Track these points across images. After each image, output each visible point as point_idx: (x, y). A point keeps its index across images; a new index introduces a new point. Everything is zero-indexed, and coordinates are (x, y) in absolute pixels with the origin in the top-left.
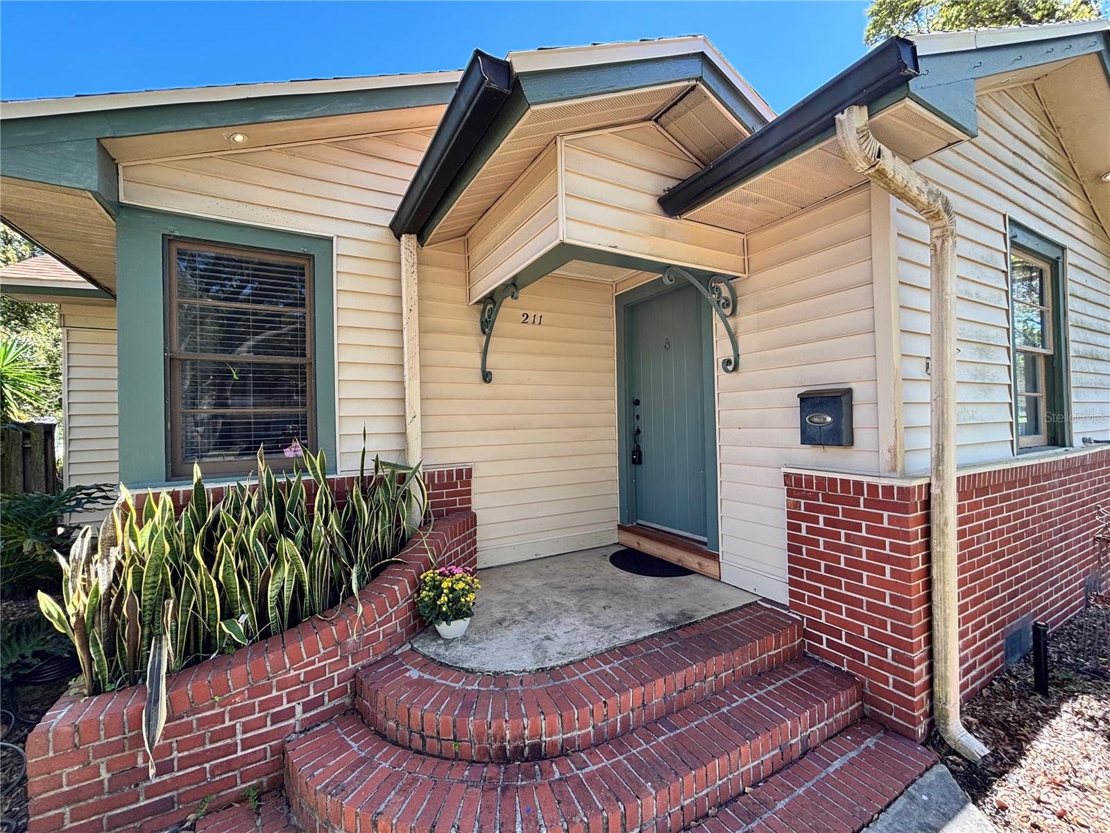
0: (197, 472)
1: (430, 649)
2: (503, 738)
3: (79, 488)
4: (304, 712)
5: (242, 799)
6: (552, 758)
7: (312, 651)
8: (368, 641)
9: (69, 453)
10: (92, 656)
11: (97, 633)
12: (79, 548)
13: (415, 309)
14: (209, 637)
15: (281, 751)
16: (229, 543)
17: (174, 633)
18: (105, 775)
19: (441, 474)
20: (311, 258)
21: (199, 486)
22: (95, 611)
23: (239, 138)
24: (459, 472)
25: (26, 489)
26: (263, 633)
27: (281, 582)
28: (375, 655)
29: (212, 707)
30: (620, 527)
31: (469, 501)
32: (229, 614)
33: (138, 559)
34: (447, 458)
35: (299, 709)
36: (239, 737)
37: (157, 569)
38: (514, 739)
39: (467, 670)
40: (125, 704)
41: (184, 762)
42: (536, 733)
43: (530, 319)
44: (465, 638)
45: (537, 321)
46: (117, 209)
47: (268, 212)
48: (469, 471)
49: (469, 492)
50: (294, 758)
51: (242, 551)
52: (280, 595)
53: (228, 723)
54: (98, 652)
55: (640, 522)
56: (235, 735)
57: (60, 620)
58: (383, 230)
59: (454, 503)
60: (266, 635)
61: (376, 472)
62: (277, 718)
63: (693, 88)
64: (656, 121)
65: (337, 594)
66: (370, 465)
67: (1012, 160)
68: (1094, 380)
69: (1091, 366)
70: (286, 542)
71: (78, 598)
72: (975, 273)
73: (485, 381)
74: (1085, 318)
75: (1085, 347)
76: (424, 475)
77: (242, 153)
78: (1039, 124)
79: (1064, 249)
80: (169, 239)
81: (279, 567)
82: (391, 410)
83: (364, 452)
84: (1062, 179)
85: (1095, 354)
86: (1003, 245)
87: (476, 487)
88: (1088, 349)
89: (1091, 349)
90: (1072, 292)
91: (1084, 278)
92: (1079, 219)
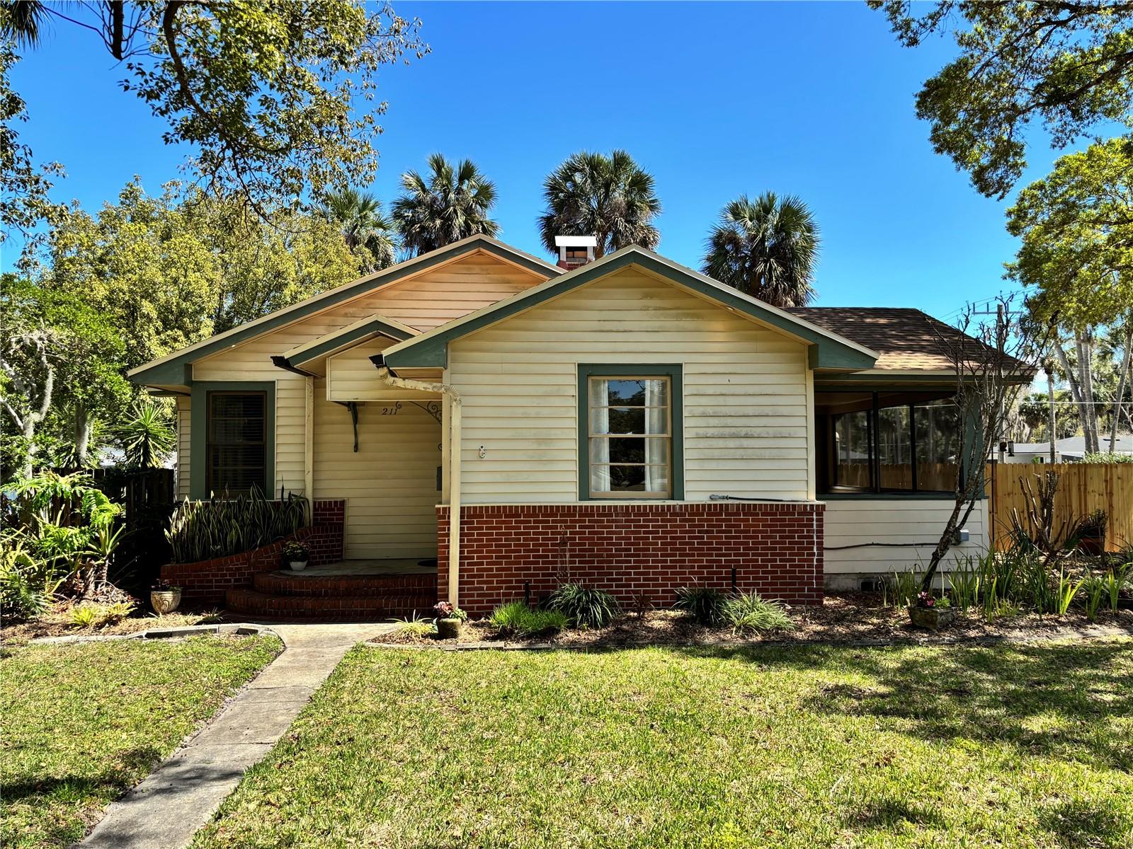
0: (212, 496)
1: (282, 569)
4: (235, 582)
7: (238, 560)
8: (259, 562)
9: (179, 483)
10: (176, 550)
11: (178, 543)
12: (174, 515)
13: (311, 414)
14: (209, 551)
15: (225, 592)
17: (198, 549)
19: (325, 503)
20: (265, 392)
21: (213, 500)
22: (178, 536)
24: (337, 502)
27: (232, 536)
28: (262, 569)
31: (343, 519)
32: (215, 544)
33: (189, 521)
34: (332, 492)
35: (233, 580)
36: (214, 584)
37: (193, 524)
39: (290, 576)
43: (389, 412)
45: (393, 412)
46: (190, 382)
47: (247, 373)
48: (343, 503)
49: (343, 514)
52: (232, 542)
53: (211, 578)
54: (178, 550)
56: (212, 583)
57: (169, 539)
59: (333, 519)
60: (226, 554)
61: (289, 500)
62: (226, 581)
63: (378, 332)
65: (252, 544)
66: (286, 495)
67: (596, 325)
68: (739, 453)
69: (732, 443)
70: (233, 521)
71: (174, 531)
72: (535, 402)
73: (356, 451)
74: (723, 408)
75: (722, 430)
76: (315, 503)
77: (235, 350)
78: (645, 290)
79: (680, 366)
80: (208, 393)
81: (231, 530)
82: (297, 467)
83: (283, 488)
84: (687, 315)
85: (743, 434)
86: (574, 381)
87: (349, 512)
88: (727, 431)
89: (733, 430)
90: (695, 393)
91: (724, 379)
92: (721, 337)
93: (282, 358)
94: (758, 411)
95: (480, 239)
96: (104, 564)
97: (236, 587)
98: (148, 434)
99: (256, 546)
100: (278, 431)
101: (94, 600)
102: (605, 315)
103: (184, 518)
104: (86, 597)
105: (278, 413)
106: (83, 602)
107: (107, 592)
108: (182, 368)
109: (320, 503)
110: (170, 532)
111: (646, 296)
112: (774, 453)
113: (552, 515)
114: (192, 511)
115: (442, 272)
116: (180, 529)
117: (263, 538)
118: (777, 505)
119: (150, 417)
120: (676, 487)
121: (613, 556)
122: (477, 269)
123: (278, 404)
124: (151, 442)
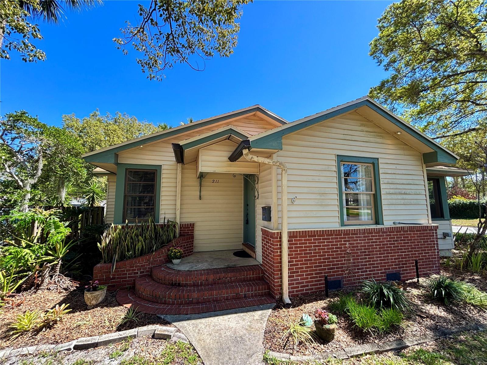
0: (127, 221)
1: (169, 265)
2: (173, 281)
3: (107, 224)
4: (140, 273)
5: (127, 288)
6: (182, 286)
7: (143, 261)
8: (155, 261)
9: (107, 214)
10: (105, 255)
11: (106, 251)
12: (104, 235)
13: (180, 181)
14: (125, 255)
15: (134, 280)
16: (129, 236)
17: (118, 254)
18: (105, 277)
19: (185, 224)
20: (157, 170)
21: (127, 224)
22: (106, 247)
23: (141, 146)
24: (191, 224)
25: (97, 223)
26: (135, 256)
27: (139, 246)
28: (157, 265)
29: (123, 268)
30: (243, 244)
31: (193, 232)
32: (128, 251)
33: (113, 238)
34: (188, 219)
35: (139, 273)
36: (127, 275)
37: (116, 240)
38: (175, 281)
39: (173, 269)
40: (109, 265)
41: (118, 278)
42: (179, 280)
43: (215, 181)
44: (178, 264)
45: (217, 181)
46: (117, 164)
47: (147, 161)
48: (193, 224)
49: (193, 230)
50: (136, 282)
51: (132, 238)
52: (138, 249)
53: (126, 272)
54: (106, 255)
55: (248, 242)
56: (126, 275)
57: (100, 248)
58: (174, 162)
59: (189, 233)
60: (135, 257)
61: (168, 223)
62: (135, 273)
63: (230, 135)
64: (228, 139)
65: (150, 250)
66: (166, 221)
67: (342, 137)
68: (402, 202)
69: (400, 197)
70: (140, 237)
71: (103, 244)
72: (318, 173)
73: (200, 199)
74: (395, 180)
75: (396, 190)
76: (180, 225)
77: (142, 149)
78: (362, 122)
79: (378, 159)
80: (126, 169)
81: (138, 242)
82: (173, 207)
83: (165, 218)
84: (378, 136)
85: (403, 192)
86: (334, 163)
87: (196, 228)
88: (397, 191)
89: (399, 190)
90: (384, 172)
91: (394, 167)
92: (390, 147)
93: (179, 145)
94: (408, 182)
95: (258, 107)
96: (58, 264)
97: (141, 277)
98: (94, 192)
99: (153, 251)
100: (162, 189)
101: (47, 289)
102: (346, 132)
103: (110, 236)
104: (41, 288)
105: (163, 180)
106: (40, 292)
107: (58, 281)
108: (114, 155)
109: (183, 225)
110: (101, 245)
111: (362, 125)
112: (415, 201)
113: (332, 235)
114: (115, 231)
115: (238, 122)
116: (107, 243)
117: (156, 245)
118: (420, 226)
119: (95, 186)
120: (377, 219)
121: (359, 256)
122: (253, 122)
123: (163, 176)
124: (95, 196)
